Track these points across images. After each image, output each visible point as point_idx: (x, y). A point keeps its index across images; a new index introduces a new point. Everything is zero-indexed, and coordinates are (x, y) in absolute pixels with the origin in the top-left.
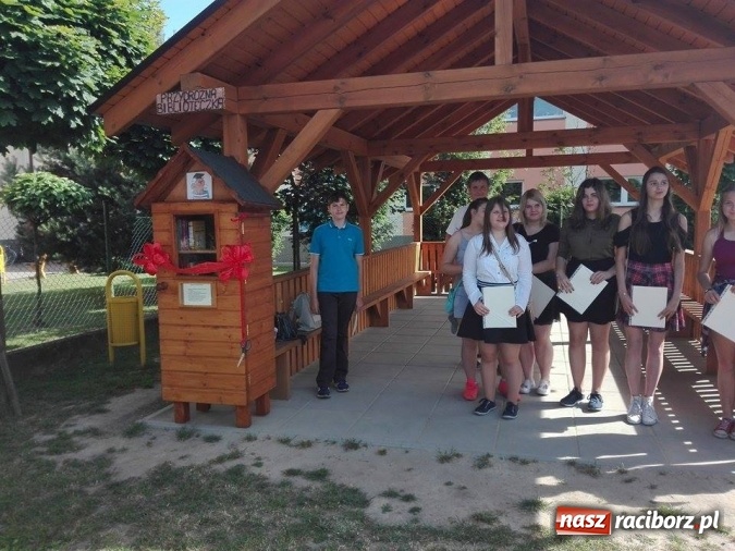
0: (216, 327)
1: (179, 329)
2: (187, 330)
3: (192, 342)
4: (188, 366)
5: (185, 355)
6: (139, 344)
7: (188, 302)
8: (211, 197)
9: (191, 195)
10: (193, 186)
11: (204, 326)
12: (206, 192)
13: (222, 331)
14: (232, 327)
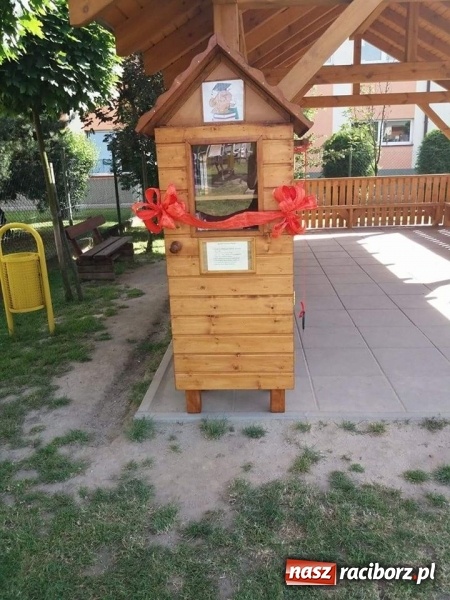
0: (254, 297)
1: (199, 301)
2: (212, 302)
3: (217, 317)
4: (213, 347)
5: (208, 334)
6: (45, 309)
7: (213, 266)
8: (241, 118)
9: (209, 116)
10: (213, 102)
11: (236, 296)
12: (233, 110)
13: (261, 302)
14: (275, 296)
